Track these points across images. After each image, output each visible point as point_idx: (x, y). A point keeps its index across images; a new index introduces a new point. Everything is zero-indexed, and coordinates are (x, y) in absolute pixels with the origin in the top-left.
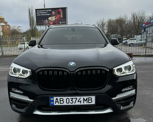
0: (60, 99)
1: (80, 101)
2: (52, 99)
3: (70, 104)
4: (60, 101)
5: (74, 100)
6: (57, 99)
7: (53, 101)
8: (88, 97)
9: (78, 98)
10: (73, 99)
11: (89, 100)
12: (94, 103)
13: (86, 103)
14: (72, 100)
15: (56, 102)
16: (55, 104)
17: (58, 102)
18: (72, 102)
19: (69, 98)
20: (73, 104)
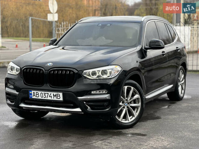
0: (36, 93)
1: (50, 96)
2: (30, 92)
3: (43, 98)
4: (36, 94)
5: (46, 95)
6: (34, 93)
7: (31, 94)
8: (57, 93)
9: (49, 93)
10: (45, 93)
11: (57, 96)
12: (61, 99)
13: (55, 99)
14: (45, 95)
15: (33, 95)
16: (33, 97)
17: (35, 95)
18: (45, 96)
19: (43, 92)
20: (46, 98)
